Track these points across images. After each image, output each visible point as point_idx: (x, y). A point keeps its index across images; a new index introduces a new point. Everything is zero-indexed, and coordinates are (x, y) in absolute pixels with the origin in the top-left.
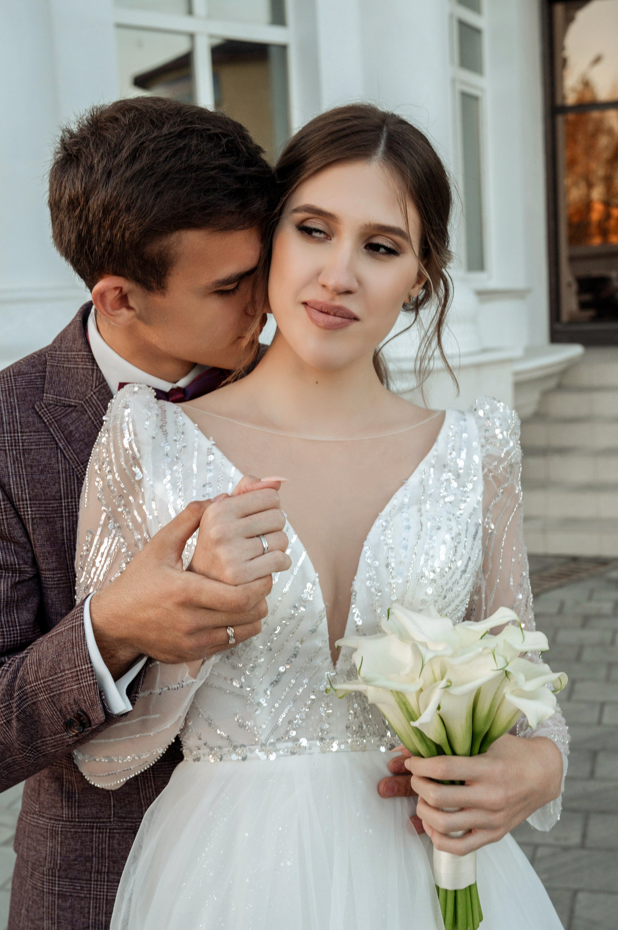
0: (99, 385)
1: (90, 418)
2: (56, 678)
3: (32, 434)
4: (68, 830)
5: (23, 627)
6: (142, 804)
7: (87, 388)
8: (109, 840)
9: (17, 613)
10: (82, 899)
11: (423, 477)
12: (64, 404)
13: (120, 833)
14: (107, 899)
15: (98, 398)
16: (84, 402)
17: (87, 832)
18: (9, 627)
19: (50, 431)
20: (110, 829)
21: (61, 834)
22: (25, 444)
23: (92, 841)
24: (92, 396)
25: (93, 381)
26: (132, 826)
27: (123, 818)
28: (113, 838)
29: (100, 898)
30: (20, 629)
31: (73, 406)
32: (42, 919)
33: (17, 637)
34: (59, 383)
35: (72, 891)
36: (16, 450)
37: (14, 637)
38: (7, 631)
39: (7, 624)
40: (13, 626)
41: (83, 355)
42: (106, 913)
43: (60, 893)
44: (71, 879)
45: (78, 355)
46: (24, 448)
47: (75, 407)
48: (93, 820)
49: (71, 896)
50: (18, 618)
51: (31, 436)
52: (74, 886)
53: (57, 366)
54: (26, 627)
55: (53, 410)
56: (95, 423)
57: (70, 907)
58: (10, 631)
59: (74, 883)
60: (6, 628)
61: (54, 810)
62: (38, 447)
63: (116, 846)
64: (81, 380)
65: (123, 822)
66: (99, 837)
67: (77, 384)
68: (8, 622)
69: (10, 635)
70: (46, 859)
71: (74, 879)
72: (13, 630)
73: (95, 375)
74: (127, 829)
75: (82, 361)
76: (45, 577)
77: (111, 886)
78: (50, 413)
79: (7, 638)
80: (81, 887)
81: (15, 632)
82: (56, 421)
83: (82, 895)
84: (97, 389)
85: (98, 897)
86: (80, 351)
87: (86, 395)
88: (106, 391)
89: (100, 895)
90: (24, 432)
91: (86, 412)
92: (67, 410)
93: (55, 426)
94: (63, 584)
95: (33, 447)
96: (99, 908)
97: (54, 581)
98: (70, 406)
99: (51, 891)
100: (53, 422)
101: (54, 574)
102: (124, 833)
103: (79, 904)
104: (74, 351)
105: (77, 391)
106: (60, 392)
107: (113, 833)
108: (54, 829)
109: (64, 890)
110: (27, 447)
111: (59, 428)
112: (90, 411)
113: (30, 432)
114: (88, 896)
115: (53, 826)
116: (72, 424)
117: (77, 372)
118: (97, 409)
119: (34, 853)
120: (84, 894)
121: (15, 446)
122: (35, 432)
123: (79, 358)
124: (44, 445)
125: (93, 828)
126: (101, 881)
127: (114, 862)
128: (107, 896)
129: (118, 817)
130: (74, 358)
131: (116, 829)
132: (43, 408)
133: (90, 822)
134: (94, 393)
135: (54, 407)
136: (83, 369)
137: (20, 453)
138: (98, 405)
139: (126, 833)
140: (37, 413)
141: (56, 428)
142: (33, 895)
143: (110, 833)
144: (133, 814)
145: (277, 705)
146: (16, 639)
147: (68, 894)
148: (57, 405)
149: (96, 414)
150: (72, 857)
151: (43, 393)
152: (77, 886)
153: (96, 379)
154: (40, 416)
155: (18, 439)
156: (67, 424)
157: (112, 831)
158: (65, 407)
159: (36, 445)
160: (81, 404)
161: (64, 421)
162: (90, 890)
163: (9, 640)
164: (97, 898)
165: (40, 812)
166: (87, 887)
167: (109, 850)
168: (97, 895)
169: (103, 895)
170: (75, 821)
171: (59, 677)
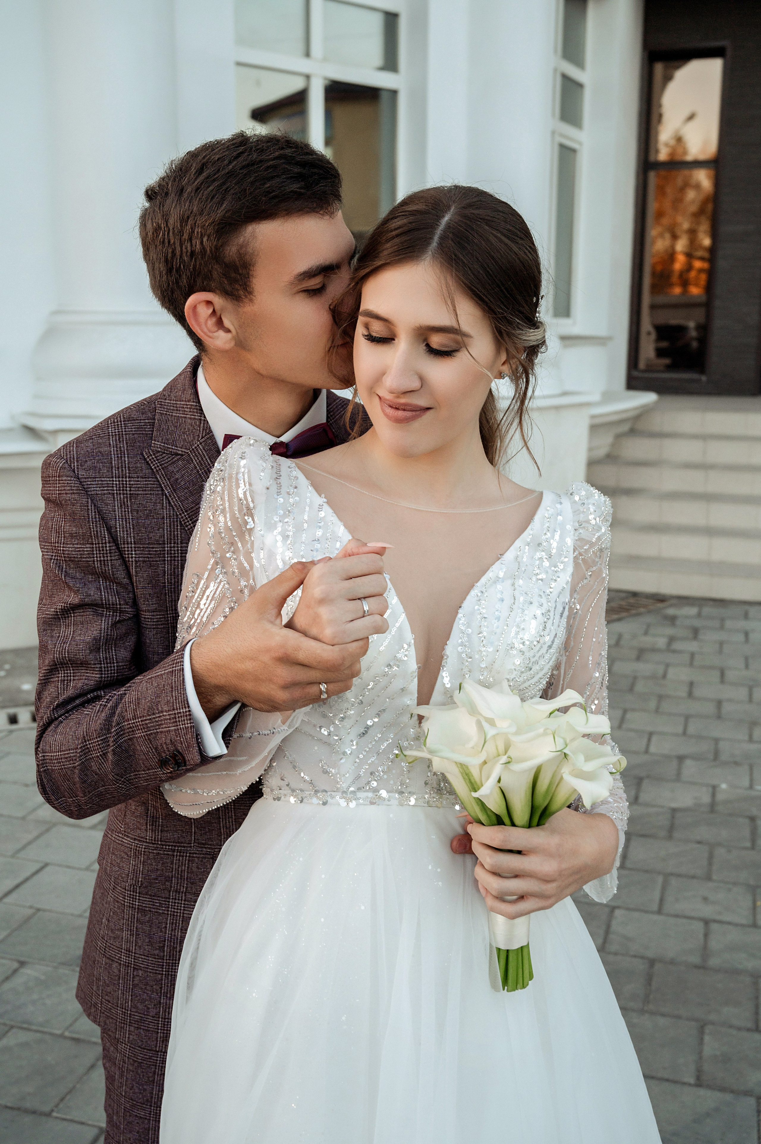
0: (206, 435)
1: (196, 468)
2: (154, 718)
3: (139, 479)
4: (150, 851)
5: (120, 664)
6: (221, 833)
7: (194, 438)
8: (188, 863)
9: (115, 650)
10: (160, 914)
11: (519, 553)
12: (171, 452)
13: (199, 857)
14: (183, 917)
15: (204, 449)
16: (190, 451)
17: (169, 855)
18: (107, 663)
19: (156, 478)
20: (190, 853)
21: (144, 855)
22: (132, 489)
23: (172, 863)
24: (198, 445)
25: (200, 431)
26: (211, 852)
27: (203, 844)
28: (193, 861)
29: (177, 916)
30: (117, 666)
31: (180, 455)
32: (122, 930)
33: (114, 673)
34: (167, 432)
35: (152, 906)
36: (123, 494)
37: (111, 673)
38: (105, 667)
39: (105, 660)
40: (110, 663)
41: (191, 405)
42: (181, 930)
43: (140, 907)
44: (151, 895)
45: (187, 405)
46: (132, 492)
47: (182, 455)
48: (175, 844)
49: (150, 911)
50: (116, 655)
51: (138, 481)
52: (153, 902)
53: (166, 414)
54: (123, 664)
55: (161, 457)
56: (200, 472)
57: (148, 922)
58: (107, 667)
59: (154, 899)
60: (104, 664)
61: (139, 831)
62: (145, 492)
63: (195, 869)
64: (189, 429)
65: (203, 847)
66: (179, 860)
67: (184, 433)
68: (106, 658)
69: (108, 671)
70: (128, 875)
71: (154, 896)
72: (111, 667)
73: (202, 425)
74: (206, 854)
75: (190, 412)
76: (144, 618)
77: (188, 905)
78: (157, 460)
79: (105, 674)
80: (160, 903)
81: (113, 668)
82: (162, 468)
83: (161, 911)
84: (203, 439)
85: (175, 914)
86: (189, 401)
87: (193, 445)
88: (212, 442)
89: (177, 912)
90: (132, 477)
91: (192, 461)
92: (173, 458)
93: (162, 473)
94: (162, 625)
95: (140, 493)
96: (176, 925)
97: (153, 622)
98: (177, 454)
99: (131, 905)
100: (160, 469)
101: (153, 615)
102: (203, 858)
103: (157, 919)
104: (183, 401)
105: (185, 440)
106: (168, 440)
107: (193, 857)
108: (138, 849)
109: (144, 905)
110: (134, 492)
111: (166, 476)
112: (196, 461)
113: (138, 477)
114: (166, 912)
115: (137, 846)
116: (178, 472)
117: (185, 421)
118: (202, 459)
119: (117, 869)
120: (163, 910)
121: (123, 490)
122: (142, 478)
123: (187, 408)
124: (151, 490)
125: (174, 852)
126: (179, 900)
127: (192, 883)
128: (183, 913)
129: (198, 843)
130: (183, 408)
131: (196, 854)
132: (151, 455)
133: (172, 846)
134: (201, 444)
135: (161, 455)
136: (190, 418)
137: (127, 497)
138: (204, 455)
139: (205, 858)
140: (145, 459)
141: (163, 475)
142: (115, 907)
143: (189, 857)
144: (212, 841)
145: (361, 756)
146: (113, 675)
147: (147, 909)
148: (164, 453)
149: (201, 464)
150: (153, 876)
151: (152, 439)
152: (156, 903)
153: (203, 429)
154: (147, 462)
155: (126, 484)
156: (173, 472)
157: (191, 855)
158: (172, 455)
159: (143, 491)
160: (188, 453)
161: (170, 468)
162: (168, 907)
163: (106, 676)
164: (174, 915)
165: (125, 832)
166: (166, 904)
167: (188, 872)
168: (174, 912)
169: (180, 913)
170: (158, 844)
171: (156, 717)
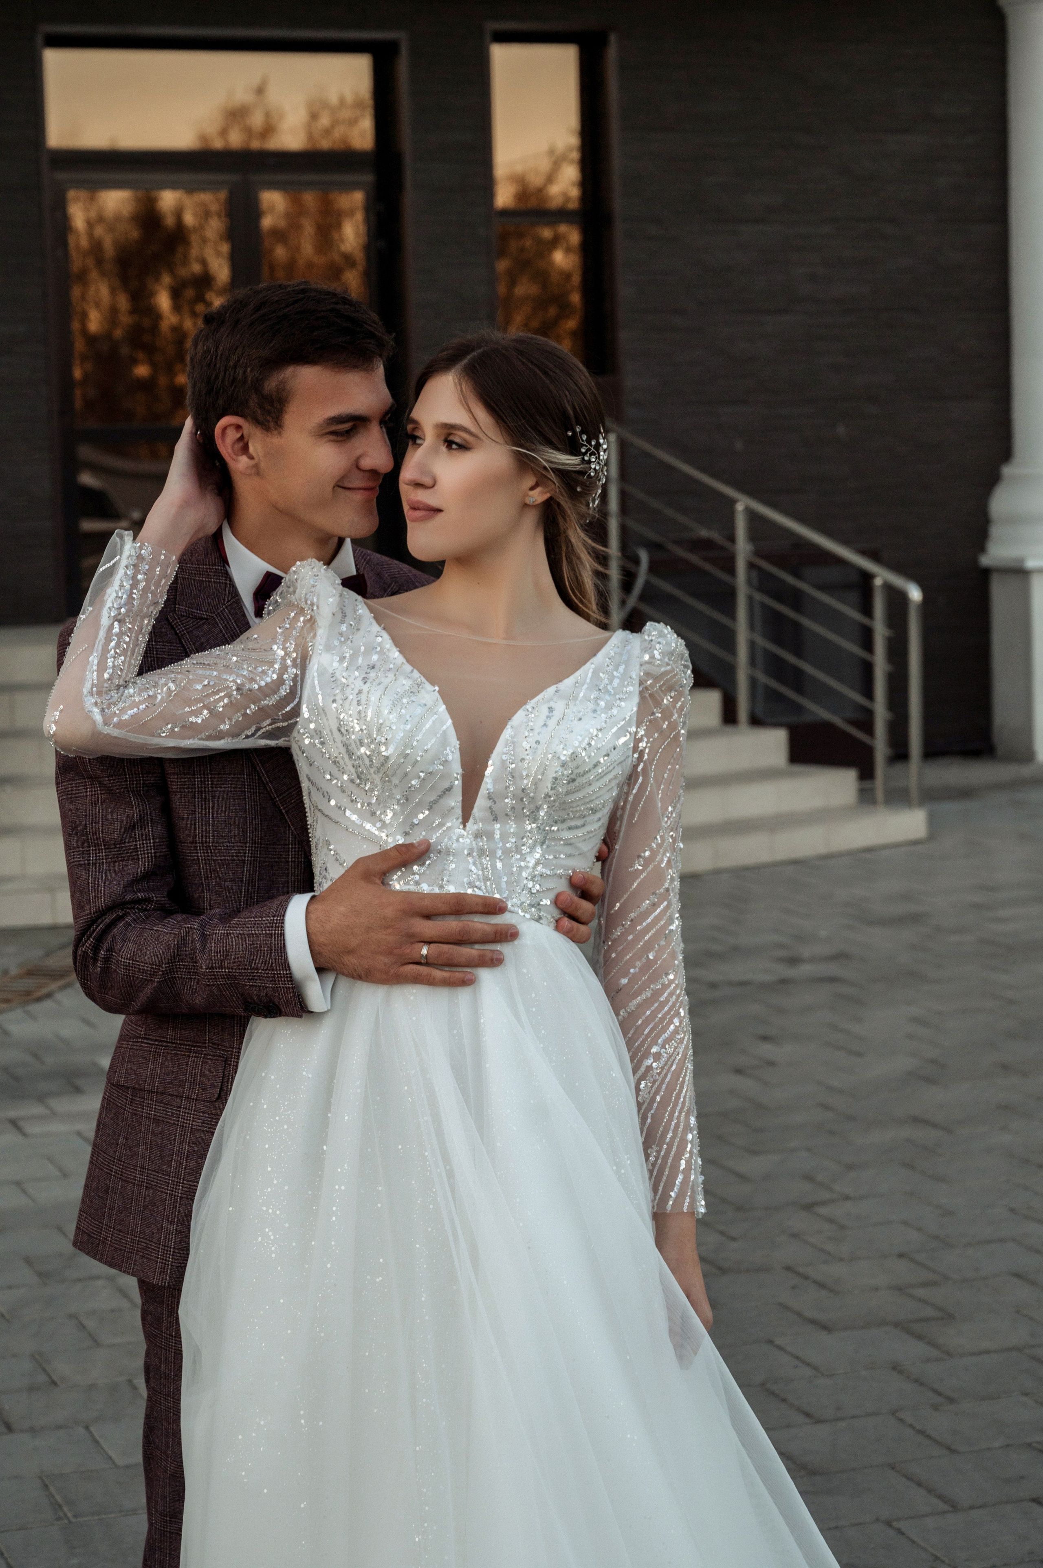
0: (231, 599)
1: (221, 631)
3: (165, 644)
4: (169, 1051)
5: (157, 840)
6: (234, 1033)
7: (219, 602)
8: (202, 1065)
9: (152, 826)
10: (171, 1125)
12: (196, 616)
13: (212, 1059)
15: (230, 613)
16: (216, 615)
17: (185, 1055)
18: (143, 840)
19: (182, 642)
20: (204, 1054)
22: (159, 653)
23: (187, 1064)
24: (224, 609)
25: (225, 595)
27: (216, 1044)
28: (206, 1063)
29: (186, 1127)
30: (154, 843)
31: (205, 619)
33: (151, 849)
34: (191, 595)
35: (165, 1116)
37: (147, 850)
39: (140, 837)
40: (146, 840)
41: (217, 569)
43: (155, 1117)
45: (210, 569)
46: (158, 656)
47: (207, 619)
48: (192, 1044)
49: (163, 1121)
50: (152, 831)
51: (163, 645)
52: (166, 1111)
53: (188, 578)
54: (159, 840)
55: (186, 621)
56: (226, 636)
57: (161, 1134)
58: (143, 844)
59: (167, 1108)
60: (139, 841)
62: (170, 657)
63: (207, 1073)
64: (213, 594)
65: (217, 1048)
66: (194, 1061)
67: (208, 597)
68: (142, 835)
69: (143, 847)
71: (167, 1104)
72: (147, 843)
73: (227, 589)
74: (219, 1056)
75: (215, 575)
77: (197, 1115)
78: (181, 623)
79: (141, 851)
80: (172, 1113)
81: (149, 845)
82: (187, 632)
83: (172, 1122)
84: (229, 603)
85: (185, 1125)
86: (214, 565)
87: (218, 608)
88: (238, 606)
89: (186, 1123)
90: (158, 642)
91: (218, 625)
92: (198, 622)
93: (187, 637)
95: (166, 657)
98: (202, 619)
100: (185, 634)
102: (215, 1060)
103: (168, 1130)
104: (206, 565)
105: (209, 604)
106: (192, 604)
107: (207, 1059)
108: (157, 1050)
110: (161, 656)
111: (191, 640)
112: (222, 625)
113: (163, 642)
114: (176, 1123)
115: (157, 1048)
116: (203, 636)
117: (209, 585)
118: (228, 623)
120: (174, 1120)
121: (150, 653)
122: (167, 642)
123: (211, 572)
125: (190, 1052)
126: (189, 1109)
127: (203, 1090)
128: (192, 1124)
129: (212, 1044)
130: (207, 572)
131: (210, 1055)
132: (176, 619)
133: (189, 1045)
134: (226, 607)
135: (186, 619)
136: (215, 582)
137: (154, 660)
138: (230, 619)
139: (218, 1060)
140: (170, 623)
141: (188, 640)
143: (203, 1058)
144: (225, 1042)
146: (149, 851)
147: (161, 1119)
148: (189, 617)
149: (227, 628)
150: (169, 1079)
151: (176, 605)
152: (169, 1112)
153: (229, 593)
154: (173, 627)
156: (198, 636)
157: (206, 1057)
158: (197, 619)
159: (168, 655)
160: (213, 616)
161: (195, 632)
162: (179, 1117)
163: (142, 853)
164: (183, 1126)
166: (177, 1114)
167: (200, 1076)
168: (184, 1122)
170: (177, 1043)
